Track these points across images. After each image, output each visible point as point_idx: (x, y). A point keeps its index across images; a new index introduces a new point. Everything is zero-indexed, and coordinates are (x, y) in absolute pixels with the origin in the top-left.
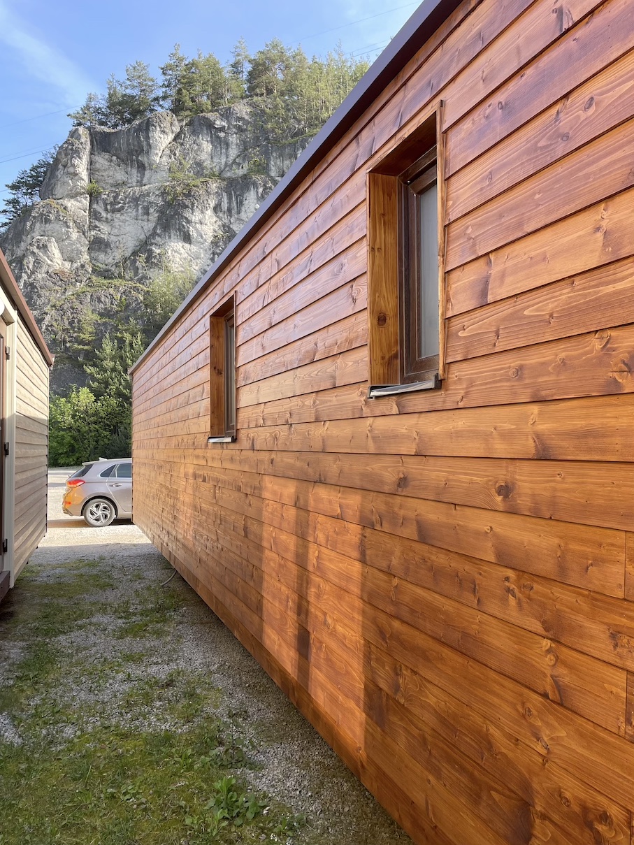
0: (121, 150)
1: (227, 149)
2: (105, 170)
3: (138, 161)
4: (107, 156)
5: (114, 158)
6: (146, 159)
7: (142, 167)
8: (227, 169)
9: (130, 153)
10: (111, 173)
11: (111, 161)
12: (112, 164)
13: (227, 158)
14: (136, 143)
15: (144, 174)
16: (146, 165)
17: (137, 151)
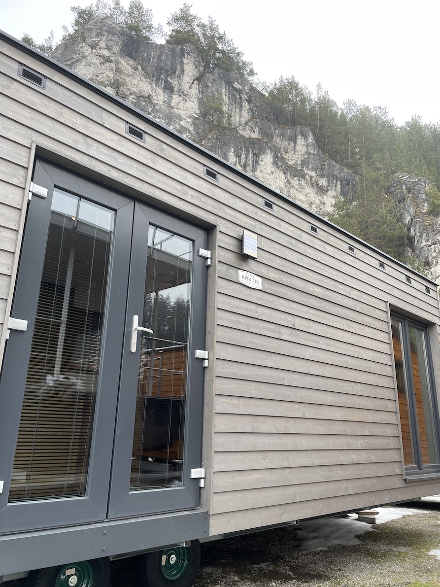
0: (149, 62)
1: (240, 110)
2: (128, 75)
3: (166, 82)
4: (132, 62)
5: (140, 67)
6: (176, 83)
7: (169, 88)
8: (241, 127)
9: (159, 69)
10: (135, 82)
11: (136, 69)
12: (138, 73)
13: (240, 118)
14: (169, 63)
15: (172, 97)
16: (176, 89)
17: (167, 71)
